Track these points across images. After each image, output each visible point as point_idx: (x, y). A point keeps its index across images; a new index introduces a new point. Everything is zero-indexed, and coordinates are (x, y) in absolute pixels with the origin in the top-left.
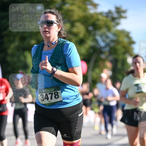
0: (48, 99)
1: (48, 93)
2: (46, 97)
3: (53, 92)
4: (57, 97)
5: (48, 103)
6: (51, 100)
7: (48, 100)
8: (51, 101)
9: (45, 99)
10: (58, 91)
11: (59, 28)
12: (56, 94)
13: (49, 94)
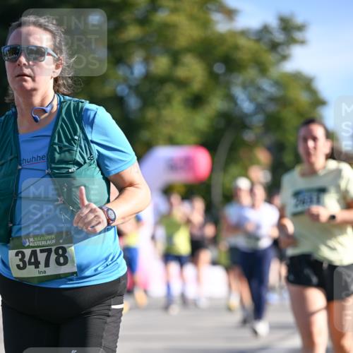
0: (37, 264)
1: (38, 250)
2: (33, 260)
3: (53, 248)
4: (62, 260)
5: (37, 275)
6: (47, 269)
7: (37, 267)
8: (45, 272)
9: (30, 263)
10: (65, 246)
11: (57, 67)
12: (60, 252)
13: (42, 251)
